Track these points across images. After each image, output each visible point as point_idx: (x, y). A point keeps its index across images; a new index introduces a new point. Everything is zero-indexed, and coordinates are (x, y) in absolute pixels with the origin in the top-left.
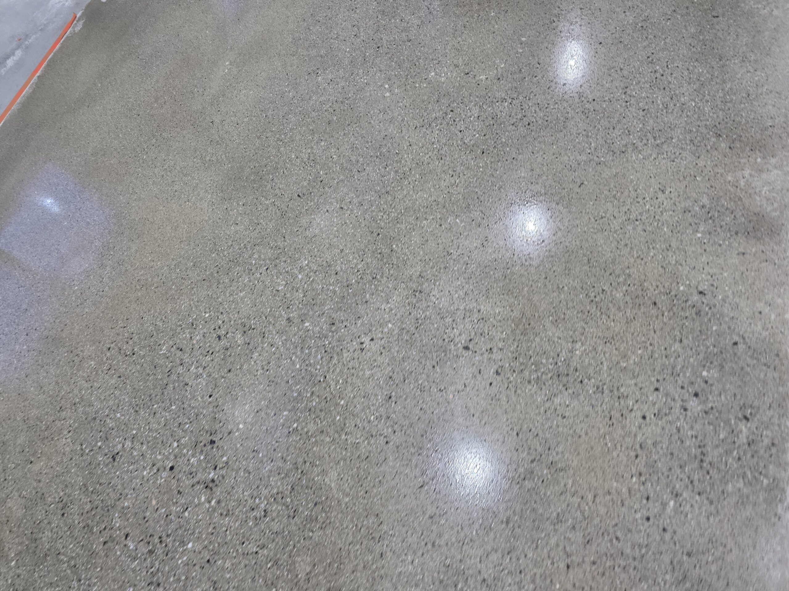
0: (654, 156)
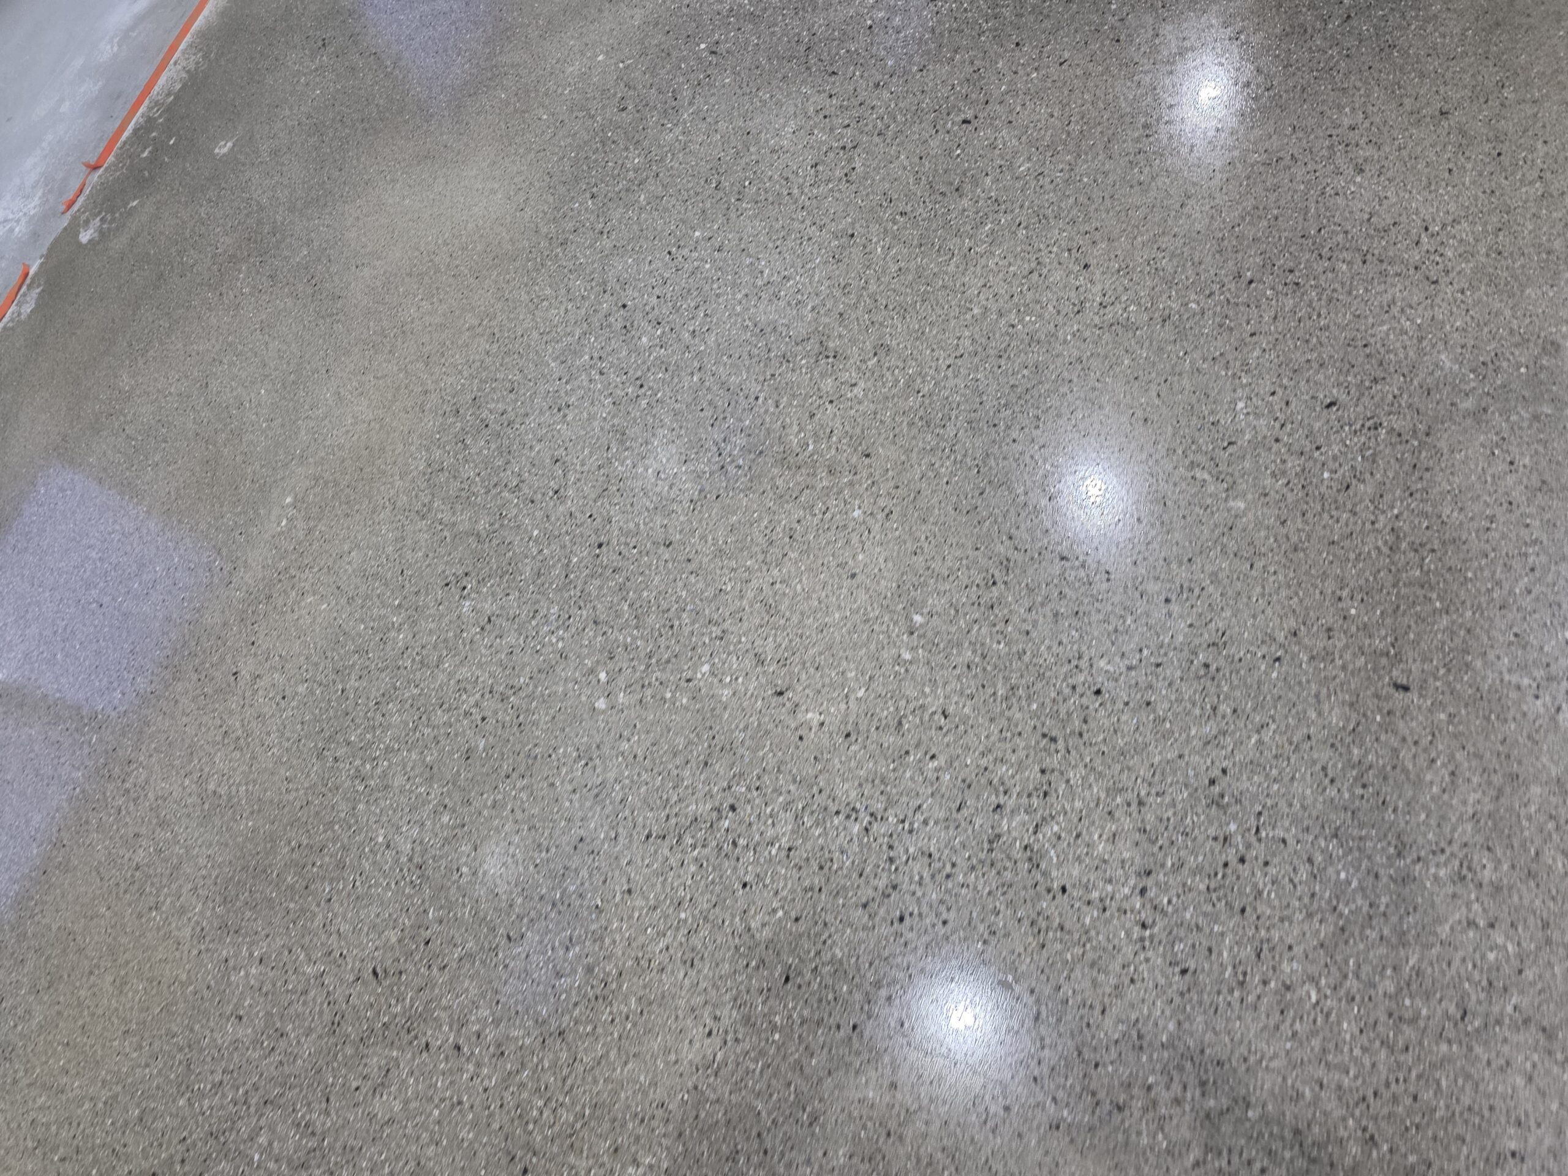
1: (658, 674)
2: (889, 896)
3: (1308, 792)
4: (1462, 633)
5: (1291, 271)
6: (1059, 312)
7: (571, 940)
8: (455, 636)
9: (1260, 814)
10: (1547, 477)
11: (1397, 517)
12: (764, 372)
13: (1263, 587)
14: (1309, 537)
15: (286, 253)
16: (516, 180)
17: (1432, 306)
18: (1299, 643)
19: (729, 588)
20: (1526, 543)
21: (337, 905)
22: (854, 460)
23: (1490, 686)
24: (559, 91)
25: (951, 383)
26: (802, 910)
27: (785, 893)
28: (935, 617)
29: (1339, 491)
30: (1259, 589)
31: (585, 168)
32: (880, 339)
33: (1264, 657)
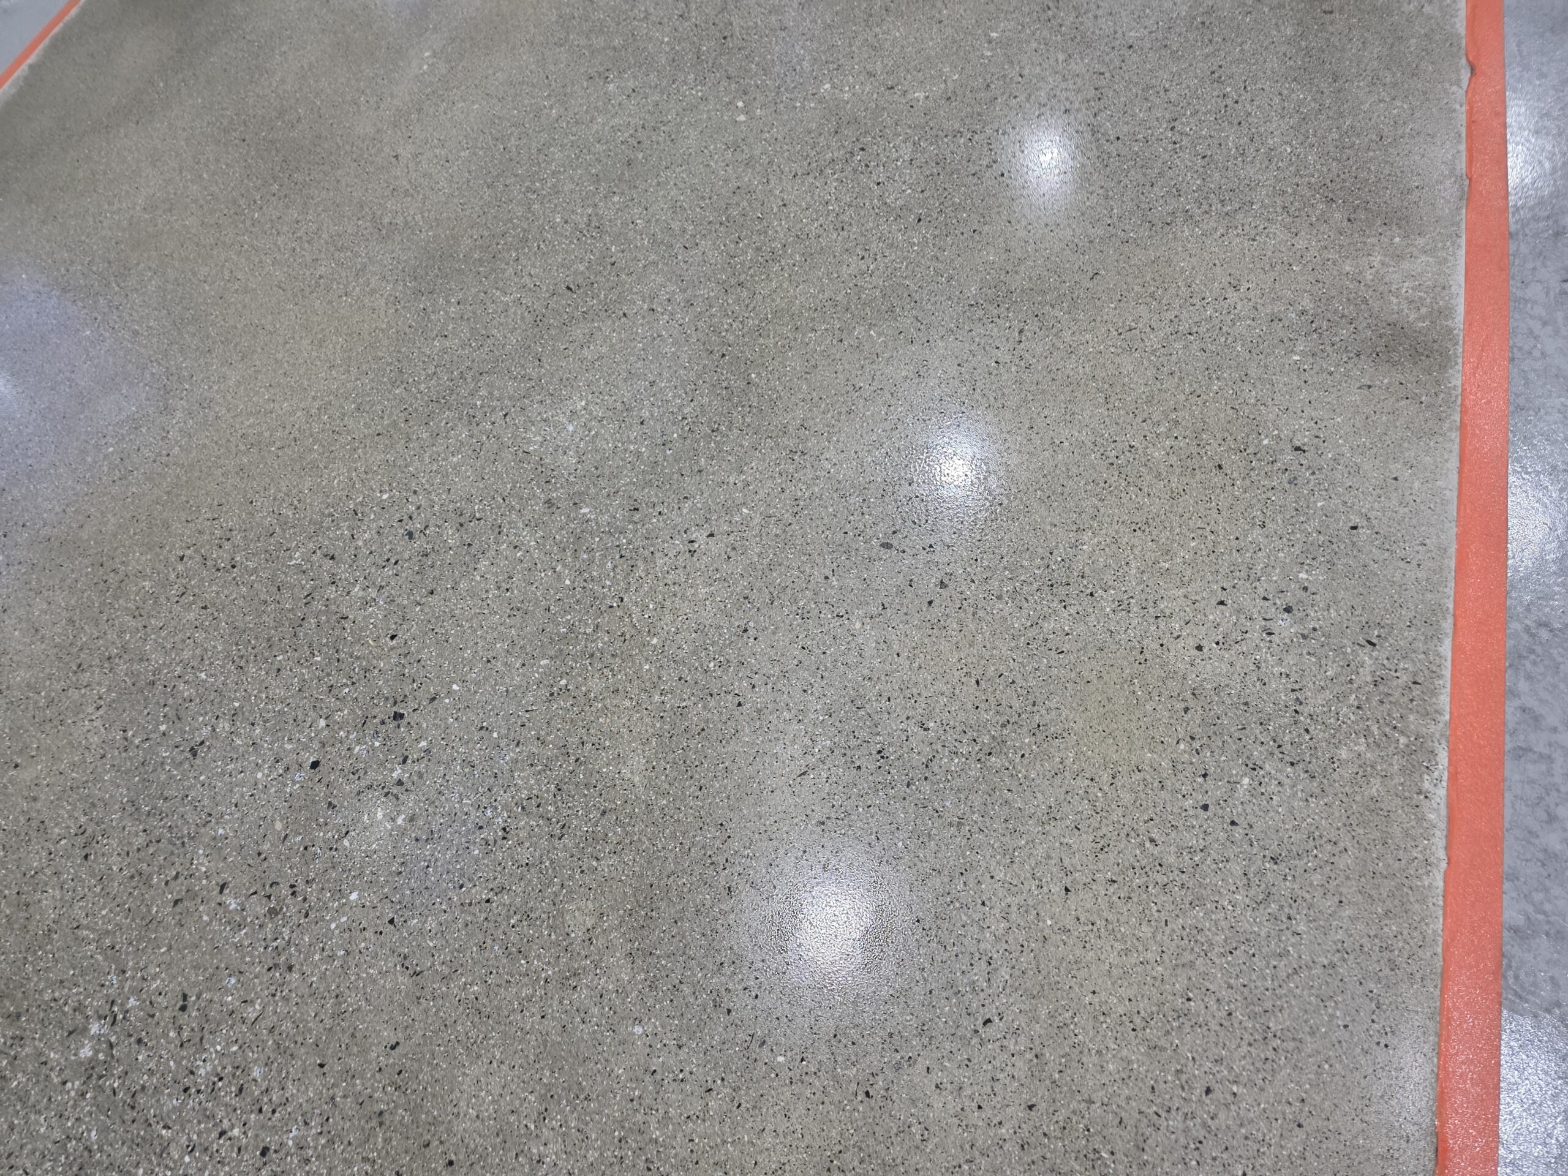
0: (1221, 231)
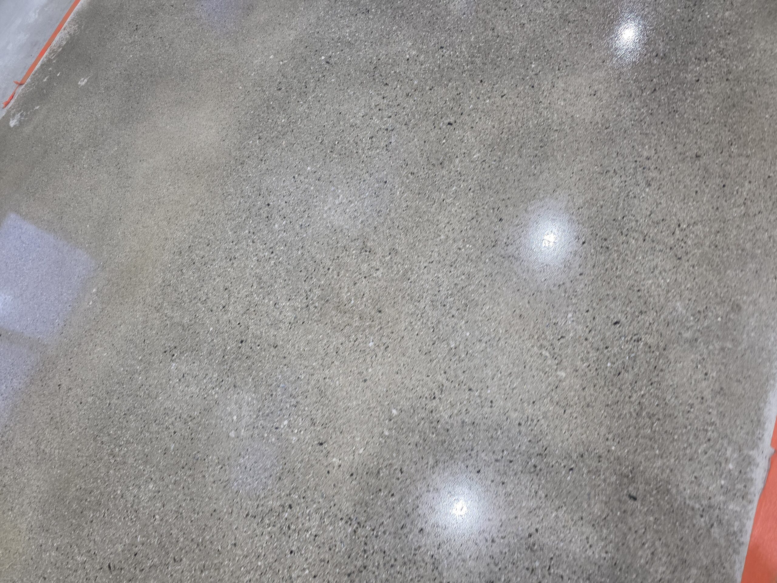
1: (262, 421)
2: (361, 572)
3: (578, 550)
4: (668, 471)
5: (605, 240)
6: (484, 245)
7: (204, 567)
8: (166, 382)
9: (552, 558)
10: (724, 386)
11: (643, 396)
12: (334, 255)
13: (569, 425)
14: (596, 399)
15: (107, 148)
16: (222, 123)
17: (676, 273)
18: (583, 462)
19: (303, 377)
20: (707, 423)
21: (95, 525)
22: (373, 313)
23: (678, 505)
24: (249, 74)
25: (425, 277)
26: (318, 572)
27: (311, 560)
28: (403, 412)
29: (614, 375)
30: (566, 426)
31: (257, 120)
32: (393, 245)
33: (565, 467)
